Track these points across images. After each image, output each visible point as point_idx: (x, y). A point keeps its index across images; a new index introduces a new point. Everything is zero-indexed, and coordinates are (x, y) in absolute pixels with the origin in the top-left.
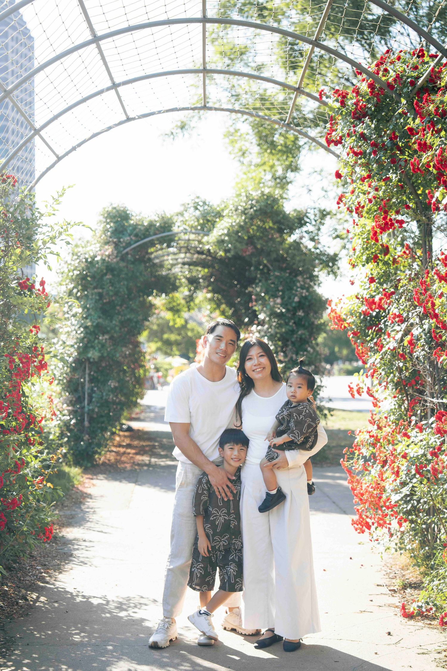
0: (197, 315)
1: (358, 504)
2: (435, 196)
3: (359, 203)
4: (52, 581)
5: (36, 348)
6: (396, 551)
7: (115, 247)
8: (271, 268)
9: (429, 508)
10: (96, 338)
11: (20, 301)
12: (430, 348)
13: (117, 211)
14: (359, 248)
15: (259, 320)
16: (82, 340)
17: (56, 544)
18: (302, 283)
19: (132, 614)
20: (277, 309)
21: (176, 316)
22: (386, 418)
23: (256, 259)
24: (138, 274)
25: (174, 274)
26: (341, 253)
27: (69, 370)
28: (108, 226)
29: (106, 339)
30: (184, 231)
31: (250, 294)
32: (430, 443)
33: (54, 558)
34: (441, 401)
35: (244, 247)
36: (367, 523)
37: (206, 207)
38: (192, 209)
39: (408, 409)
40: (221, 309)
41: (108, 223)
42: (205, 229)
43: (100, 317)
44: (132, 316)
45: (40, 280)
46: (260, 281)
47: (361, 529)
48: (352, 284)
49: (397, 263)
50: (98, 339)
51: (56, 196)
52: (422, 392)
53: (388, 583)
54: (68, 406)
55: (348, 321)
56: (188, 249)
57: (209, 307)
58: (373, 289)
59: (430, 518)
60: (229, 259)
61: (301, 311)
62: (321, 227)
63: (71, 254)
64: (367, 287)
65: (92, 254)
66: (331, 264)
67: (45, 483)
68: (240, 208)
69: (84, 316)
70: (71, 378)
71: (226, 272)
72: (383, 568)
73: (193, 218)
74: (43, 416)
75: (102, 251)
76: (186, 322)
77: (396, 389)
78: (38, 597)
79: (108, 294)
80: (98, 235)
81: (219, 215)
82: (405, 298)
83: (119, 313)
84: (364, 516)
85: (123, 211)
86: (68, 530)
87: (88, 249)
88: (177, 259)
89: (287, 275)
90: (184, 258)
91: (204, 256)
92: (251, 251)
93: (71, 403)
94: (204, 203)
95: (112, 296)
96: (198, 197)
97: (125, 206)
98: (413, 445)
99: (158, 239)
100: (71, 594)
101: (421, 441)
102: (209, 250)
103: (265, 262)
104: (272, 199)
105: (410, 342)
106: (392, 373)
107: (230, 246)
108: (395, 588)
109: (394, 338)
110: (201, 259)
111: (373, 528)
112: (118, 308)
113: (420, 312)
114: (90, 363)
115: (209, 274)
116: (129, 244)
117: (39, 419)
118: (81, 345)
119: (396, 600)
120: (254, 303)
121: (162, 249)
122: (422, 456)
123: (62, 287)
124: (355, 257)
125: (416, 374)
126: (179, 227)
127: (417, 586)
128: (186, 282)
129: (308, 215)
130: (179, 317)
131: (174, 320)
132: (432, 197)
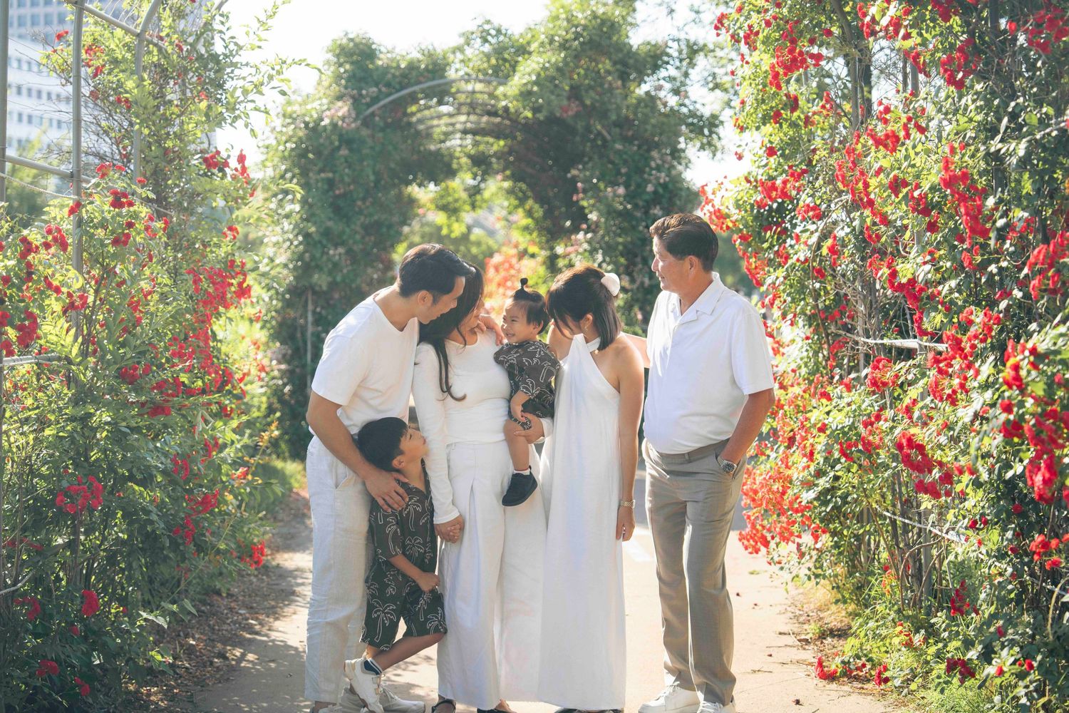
0: (486, 219)
1: (750, 508)
2: (870, 13)
3: (750, 27)
4: (265, 630)
5: (233, 262)
6: (809, 579)
7: (353, 104)
8: (608, 137)
9: (862, 512)
10: (323, 253)
11: (208, 187)
12: (863, 259)
13: (356, 45)
14: (750, 101)
15: (590, 222)
16: (300, 257)
17: (268, 576)
18: (659, 162)
19: (393, 678)
20: (618, 205)
21: (453, 218)
22: (794, 371)
23: (584, 124)
24: (390, 148)
25: (448, 148)
26: (723, 113)
27: (280, 305)
28: (342, 70)
29: (340, 254)
30: (466, 77)
31: (574, 180)
32: (863, 407)
33: (265, 597)
34: (879, 341)
35: (565, 102)
36: (764, 538)
37: (501, 38)
38: (479, 40)
39: (829, 358)
40: (527, 207)
41: (341, 65)
42: (501, 74)
43: (330, 219)
44: (384, 217)
45: (238, 153)
46: (591, 159)
47: (753, 547)
48: (740, 158)
49: (813, 123)
50: (328, 253)
51: (263, 18)
52: (851, 330)
53: (796, 630)
54: (279, 362)
55: (734, 218)
56: (473, 107)
57: (506, 204)
58: (774, 166)
59: (862, 527)
60: (540, 123)
61: (658, 207)
62: (690, 71)
63: (280, 115)
64: (763, 163)
65: (315, 116)
66: (706, 132)
67: (250, 477)
68: (557, 38)
69: (305, 216)
70: (284, 318)
71: (535, 145)
72: (789, 609)
73: (481, 56)
74: (245, 371)
75: (333, 111)
76: (469, 228)
77: (810, 326)
78: (243, 655)
79: (342, 181)
80: (326, 84)
81: (523, 51)
82: (824, 179)
83: (361, 212)
84: (758, 527)
85: (366, 45)
86: (286, 556)
87: (309, 107)
88: (453, 125)
89: (635, 148)
90: (465, 123)
91: (498, 120)
92: (575, 109)
93: (283, 359)
94: (499, 31)
95: (349, 185)
96: (488, 22)
97: (368, 36)
98: (835, 411)
99: (423, 91)
100: (296, 649)
101: (849, 405)
102: (506, 109)
103: (599, 127)
104: (609, 23)
105: (832, 250)
106: (804, 299)
107: (540, 101)
108: (808, 637)
109: (806, 243)
110: (493, 124)
111: (772, 545)
112: (359, 203)
113: (847, 202)
114: (314, 293)
115: (506, 149)
116: (375, 100)
117: (238, 376)
118: (300, 263)
119: (810, 655)
120: (581, 195)
121: (430, 107)
122: (850, 429)
123: (267, 170)
124: (745, 114)
125: (841, 301)
126: (457, 70)
127: (842, 634)
128: (469, 161)
129: (668, 50)
130: (457, 221)
131: (449, 226)
132: (865, 15)
